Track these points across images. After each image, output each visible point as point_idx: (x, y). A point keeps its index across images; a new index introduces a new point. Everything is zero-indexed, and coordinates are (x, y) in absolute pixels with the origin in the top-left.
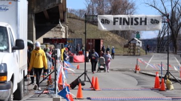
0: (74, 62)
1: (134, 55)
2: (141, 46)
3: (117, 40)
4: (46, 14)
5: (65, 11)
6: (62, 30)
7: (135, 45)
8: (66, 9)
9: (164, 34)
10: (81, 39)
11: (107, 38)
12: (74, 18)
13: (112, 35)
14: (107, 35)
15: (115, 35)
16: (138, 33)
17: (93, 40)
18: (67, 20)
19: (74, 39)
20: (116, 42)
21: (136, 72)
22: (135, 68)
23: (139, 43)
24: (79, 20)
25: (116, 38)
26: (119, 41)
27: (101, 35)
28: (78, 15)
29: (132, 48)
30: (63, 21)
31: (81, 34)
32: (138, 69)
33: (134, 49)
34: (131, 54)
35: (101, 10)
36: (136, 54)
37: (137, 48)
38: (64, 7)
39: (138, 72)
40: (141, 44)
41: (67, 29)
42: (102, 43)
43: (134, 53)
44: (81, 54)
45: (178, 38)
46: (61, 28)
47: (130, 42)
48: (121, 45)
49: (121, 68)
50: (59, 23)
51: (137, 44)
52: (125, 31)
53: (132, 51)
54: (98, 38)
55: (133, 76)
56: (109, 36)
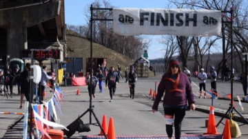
0: (74, 85)
1: (142, 77)
2: (149, 66)
3: (122, 59)
4: (42, 30)
5: (63, 27)
6: (59, 48)
7: (142, 66)
8: (65, 25)
9: (172, 54)
10: (82, 58)
12: (73, 35)
13: (115, 54)
14: (111, 53)
16: (146, 51)
17: (95, 59)
18: (66, 38)
19: (73, 58)
20: (121, 62)
23: (147, 62)
24: (80, 37)
25: (121, 57)
26: (124, 61)
27: (104, 54)
28: (79, 32)
29: (139, 68)
30: (61, 39)
31: (81, 53)
33: (142, 70)
34: (139, 75)
35: (104, 26)
36: (144, 75)
37: (144, 68)
38: (62, 22)
40: (149, 64)
41: (66, 47)
42: (105, 63)
43: (141, 74)
44: (81, 75)
45: (188, 58)
46: (59, 46)
47: (137, 62)
48: (126, 65)
50: (56, 41)
51: (145, 64)
53: (139, 72)
54: (100, 57)
56: (113, 55)
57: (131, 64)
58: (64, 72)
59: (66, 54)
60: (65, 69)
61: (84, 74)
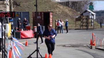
1: (87, 29)
2: (95, 18)
3: (68, 12)
6: (5, 2)
10: (28, 13)
11: (57, 10)
13: (61, 7)
14: (57, 7)
15: (65, 7)
17: (41, 13)
19: (20, 13)
20: (67, 15)
21: (91, 48)
22: (90, 43)
23: (93, 15)
25: (67, 10)
26: (70, 13)
27: (50, 7)
29: (85, 21)
31: (27, 7)
32: (94, 45)
33: (87, 23)
34: (84, 28)
37: (90, 21)
39: (94, 47)
40: (95, 16)
42: (51, 16)
47: (82, 14)
48: (72, 18)
49: (74, 43)
51: (90, 17)
52: (76, 2)
53: (85, 24)
54: (46, 11)
55: (89, 53)
56: (59, 8)
57: (77, 17)
58: (12, 26)
59: (13, 8)
60: (12, 23)
61: (32, 27)
